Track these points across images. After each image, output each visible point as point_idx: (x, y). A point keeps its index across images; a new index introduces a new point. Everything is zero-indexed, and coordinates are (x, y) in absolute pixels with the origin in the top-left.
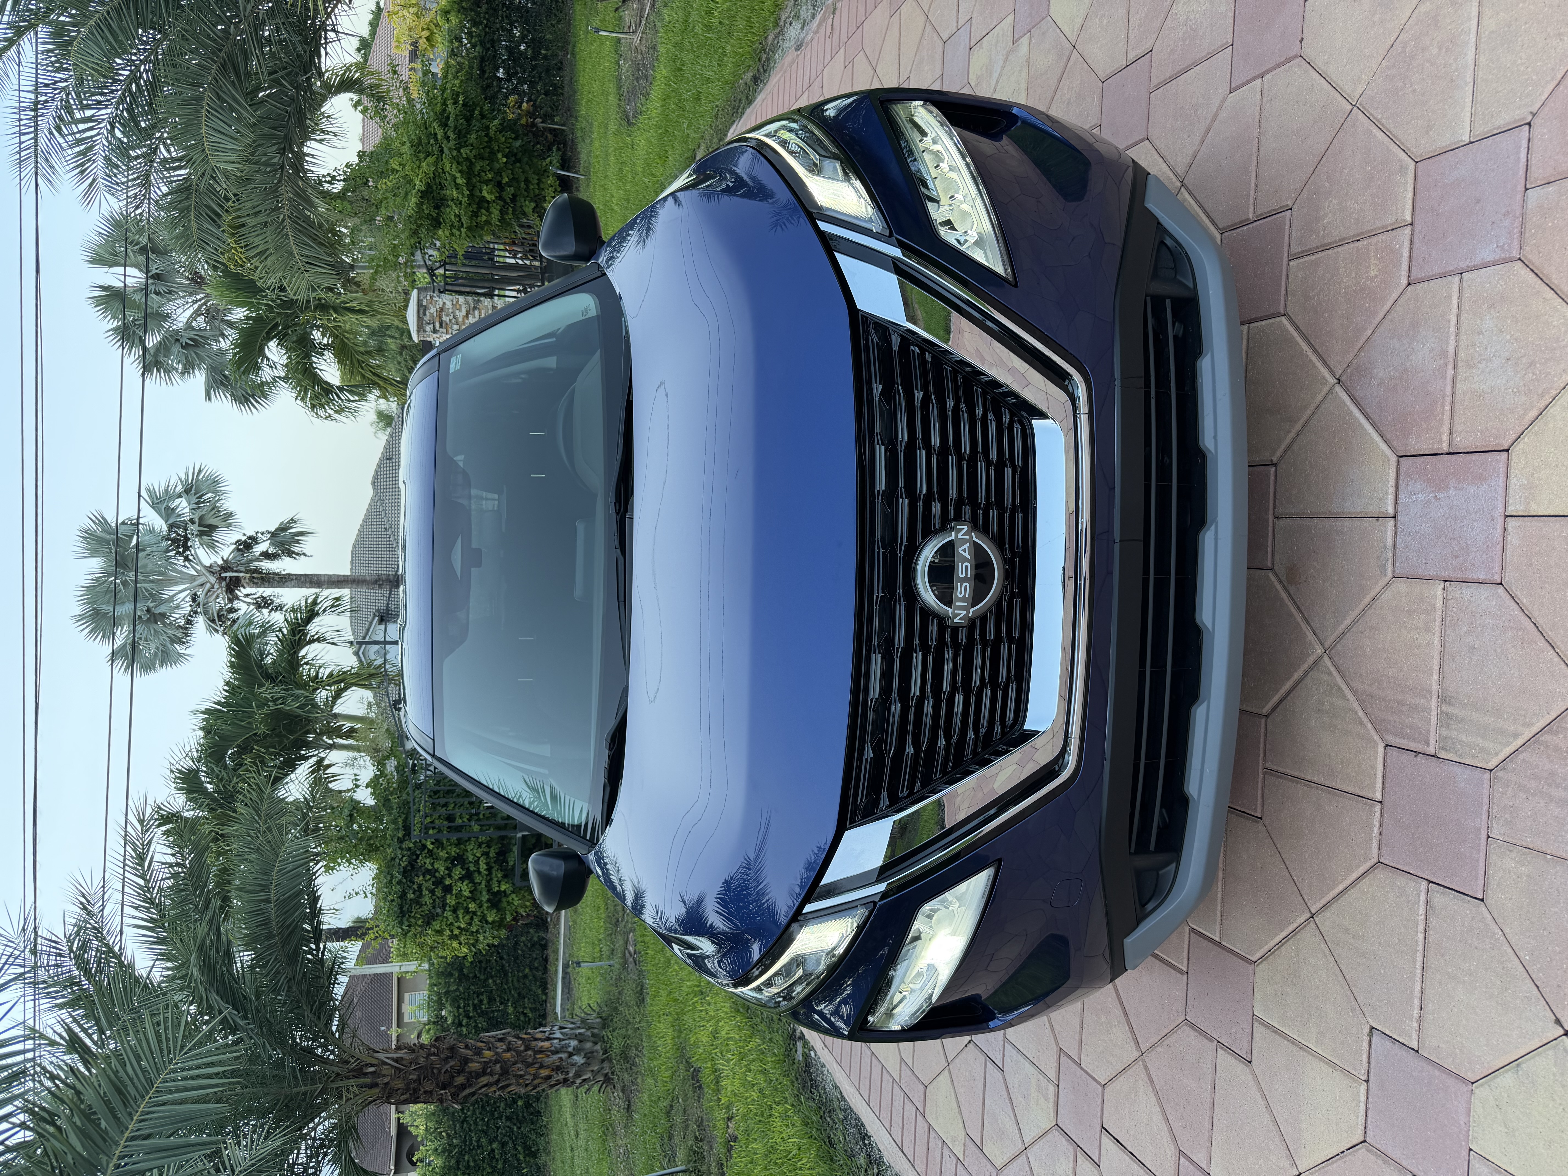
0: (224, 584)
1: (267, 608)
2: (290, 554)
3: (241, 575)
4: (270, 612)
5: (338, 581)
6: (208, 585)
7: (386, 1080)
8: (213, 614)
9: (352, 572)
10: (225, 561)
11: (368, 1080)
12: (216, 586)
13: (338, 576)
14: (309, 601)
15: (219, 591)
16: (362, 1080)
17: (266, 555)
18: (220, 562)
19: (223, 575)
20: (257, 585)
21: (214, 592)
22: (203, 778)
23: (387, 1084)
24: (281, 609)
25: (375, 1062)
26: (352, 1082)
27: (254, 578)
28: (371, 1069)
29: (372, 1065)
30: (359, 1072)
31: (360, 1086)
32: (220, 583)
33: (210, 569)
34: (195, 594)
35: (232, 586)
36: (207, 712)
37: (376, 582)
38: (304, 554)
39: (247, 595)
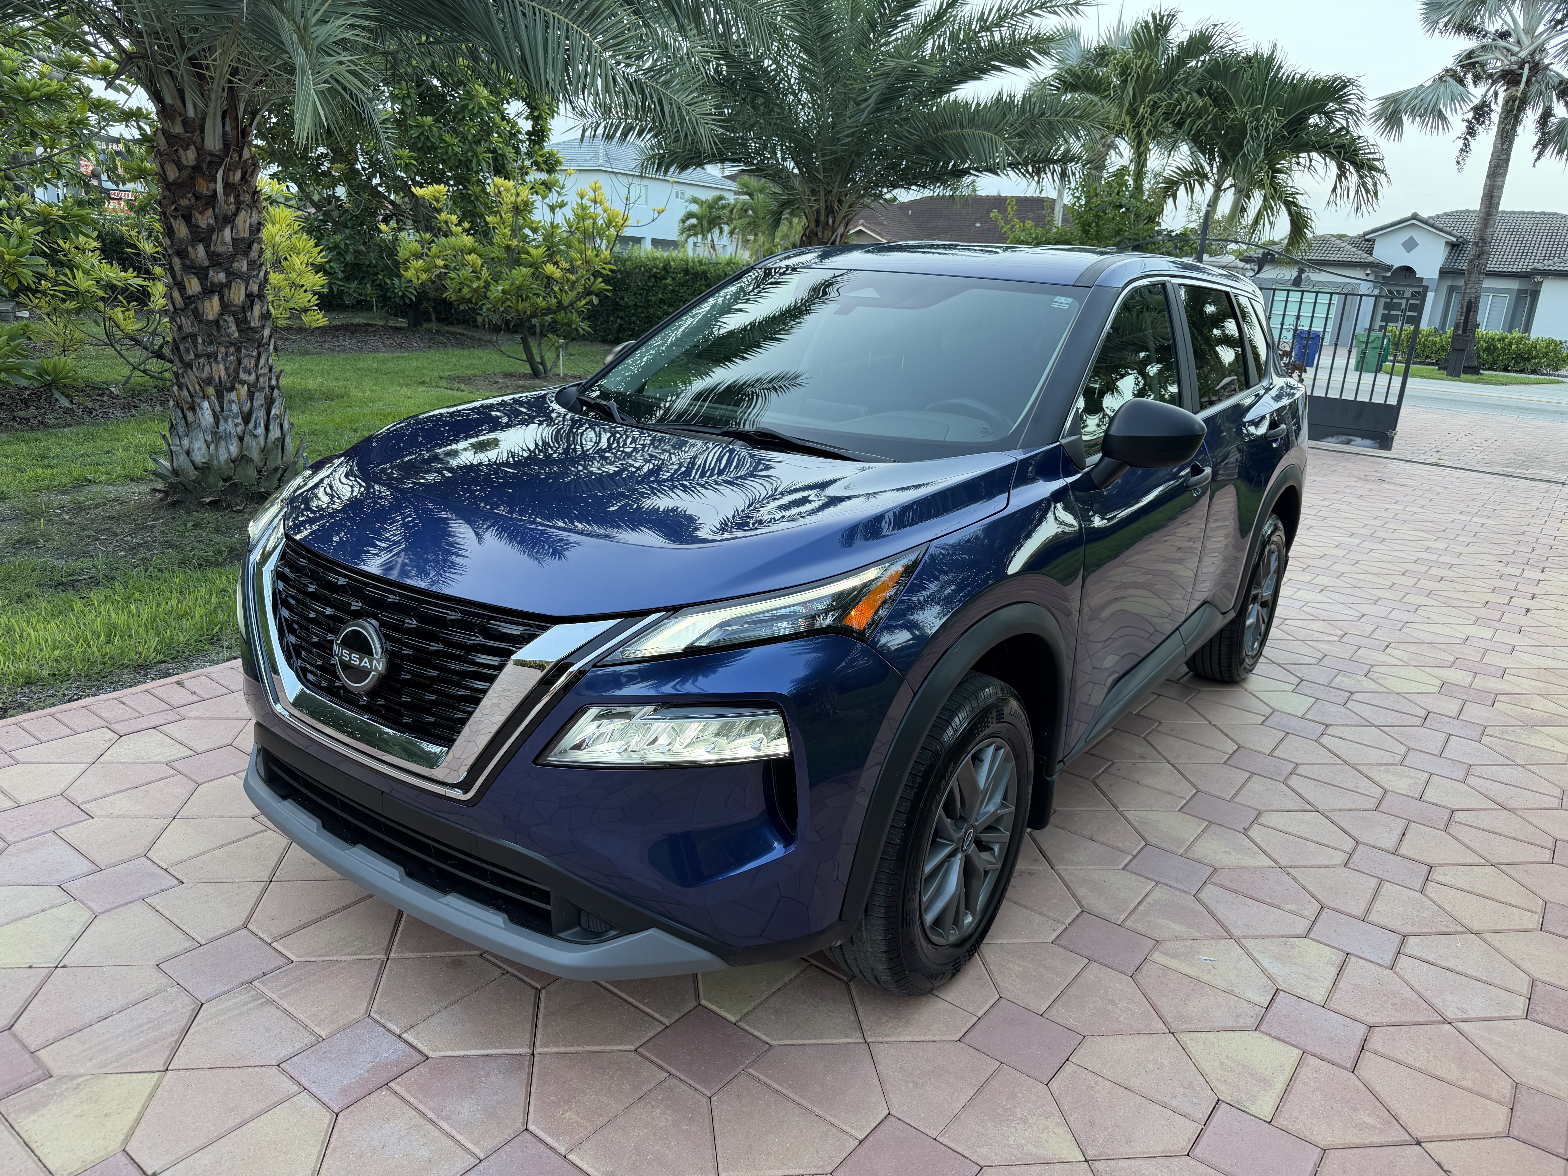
0: (1515, 67)
1: (1474, 118)
2: (1543, 143)
3: (1522, 86)
4: (1468, 121)
5: (1492, 197)
6: (1516, 49)
7: (820, 234)
8: (1479, 56)
9: (1503, 212)
10: (1546, 67)
11: (822, 218)
12: (1513, 59)
13: (1500, 197)
14: (1377, 163)
15: (1506, 62)
16: (823, 212)
17: (1547, 114)
18: (1546, 61)
19: (1527, 65)
20: (1506, 102)
21: (1506, 57)
22: (1202, 58)
23: (816, 235)
24: (1469, 133)
25: (837, 224)
26: (822, 204)
27: (1514, 101)
28: (830, 222)
29: (834, 222)
30: (830, 210)
31: (818, 211)
32: (1516, 63)
33: (1542, 50)
34: (1510, 35)
35: (1510, 77)
36: (1271, 58)
37: (1483, 239)
38: (1539, 158)
39: (1496, 94)
